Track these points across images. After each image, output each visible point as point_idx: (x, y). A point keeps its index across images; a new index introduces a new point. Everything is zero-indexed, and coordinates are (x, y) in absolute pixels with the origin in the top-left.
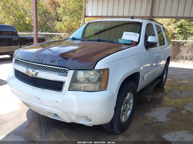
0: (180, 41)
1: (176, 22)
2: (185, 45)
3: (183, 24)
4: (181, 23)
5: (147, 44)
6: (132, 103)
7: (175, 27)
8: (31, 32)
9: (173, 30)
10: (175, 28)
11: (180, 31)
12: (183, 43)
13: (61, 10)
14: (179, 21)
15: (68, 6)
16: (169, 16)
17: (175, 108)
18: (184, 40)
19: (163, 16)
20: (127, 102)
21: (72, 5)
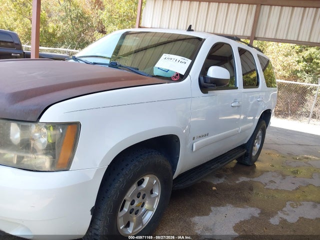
0: (305, 84)
1: (301, 51)
2: (314, 92)
3: (314, 56)
4: (310, 54)
5: (205, 82)
6: (157, 196)
7: (297, 59)
8: (55, 47)
9: (294, 64)
10: (299, 62)
11: (307, 68)
12: (311, 90)
13: (106, 15)
14: (307, 50)
15: (117, 8)
16: (284, 38)
17: (259, 212)
18: (312, 83)
19: (273, 37)
20: (145, 195)
21: (124, 8)
